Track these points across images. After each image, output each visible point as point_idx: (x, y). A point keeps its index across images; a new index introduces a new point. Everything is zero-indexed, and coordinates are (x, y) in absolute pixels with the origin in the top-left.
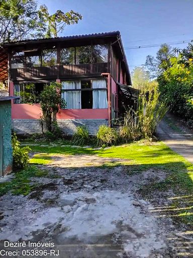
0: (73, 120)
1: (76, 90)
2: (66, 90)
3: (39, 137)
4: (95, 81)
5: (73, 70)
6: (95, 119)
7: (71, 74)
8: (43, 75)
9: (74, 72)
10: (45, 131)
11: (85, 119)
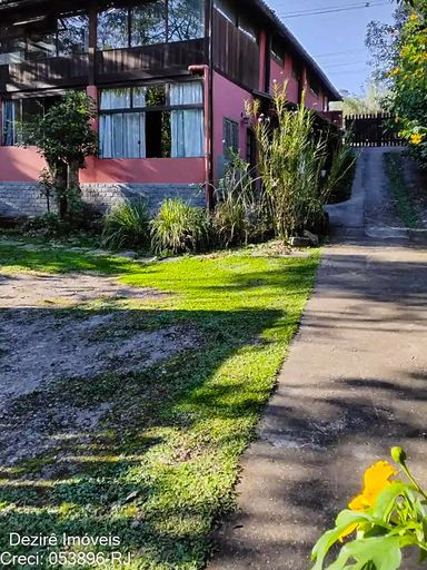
0: (122, 185)
1: (132, 110)
2: (111, 112)
3: (38, 224)
4: (176, 88)
5: (125, 62)
6: (174, 185)
7: (119, 71)
8: (55, 76)
9: (128, 67)
10: (55, 210)
11: (151, 185)
